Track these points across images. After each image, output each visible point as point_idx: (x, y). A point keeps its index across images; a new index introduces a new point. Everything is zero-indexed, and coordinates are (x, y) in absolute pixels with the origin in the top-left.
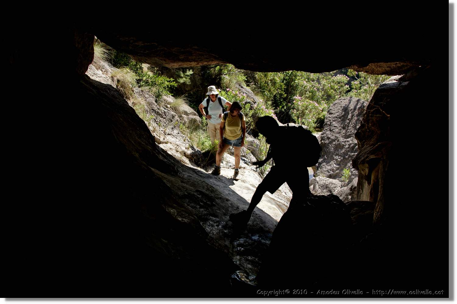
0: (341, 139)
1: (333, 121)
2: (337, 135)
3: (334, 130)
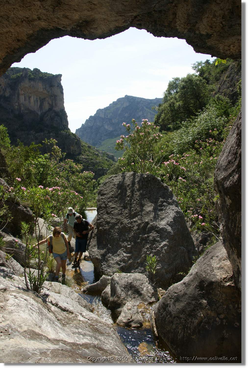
0: (126, 221)
1: (109, 202)
2: (119, 217)
3: (112, 212)
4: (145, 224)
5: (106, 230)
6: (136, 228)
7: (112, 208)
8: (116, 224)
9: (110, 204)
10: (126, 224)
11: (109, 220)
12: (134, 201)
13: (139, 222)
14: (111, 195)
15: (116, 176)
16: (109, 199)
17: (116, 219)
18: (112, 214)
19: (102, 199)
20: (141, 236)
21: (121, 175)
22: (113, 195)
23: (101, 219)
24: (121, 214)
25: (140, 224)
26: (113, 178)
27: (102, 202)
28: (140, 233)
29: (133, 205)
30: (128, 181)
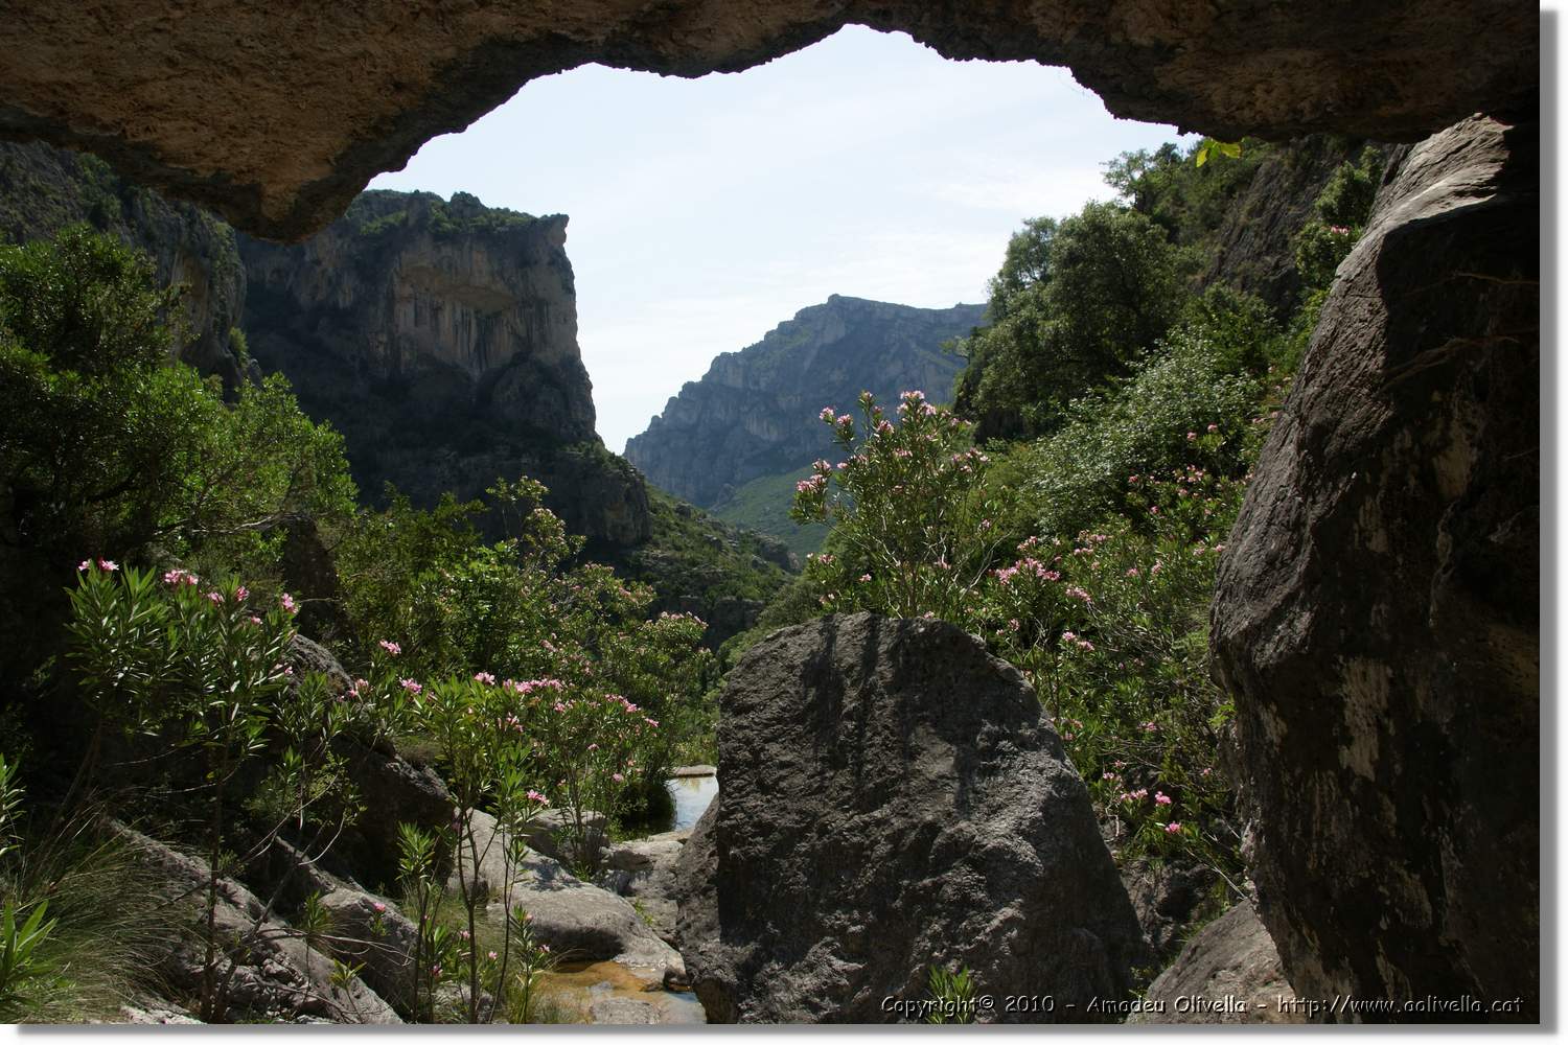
0: (840, 821)
1: (767, 741)
2: (812, 804)
3: (783, 784)
4: (922, 832)
5: (756, 859)
6: (883, 849)
7: (783, 765)
8: (801, 835)
9: (774, 748)
10: (840, 833)
11: (767, 816)
12: (874, 735)
13: (897, 823)
14: (775, 709)
15: (797, 633)
16: (767, 726)
17: (800, 812)
18: (781, 791)
19: (741, 727)
20: (906, 882)
21: (819, 626)
22: (783, 709)
23: (733, 812)
24: (821, 789)
25: (901, 833)
26: (782, 640)
27: (739, 740)
28: (901, 873)
29: (869, 754)
30: (847, 653)
